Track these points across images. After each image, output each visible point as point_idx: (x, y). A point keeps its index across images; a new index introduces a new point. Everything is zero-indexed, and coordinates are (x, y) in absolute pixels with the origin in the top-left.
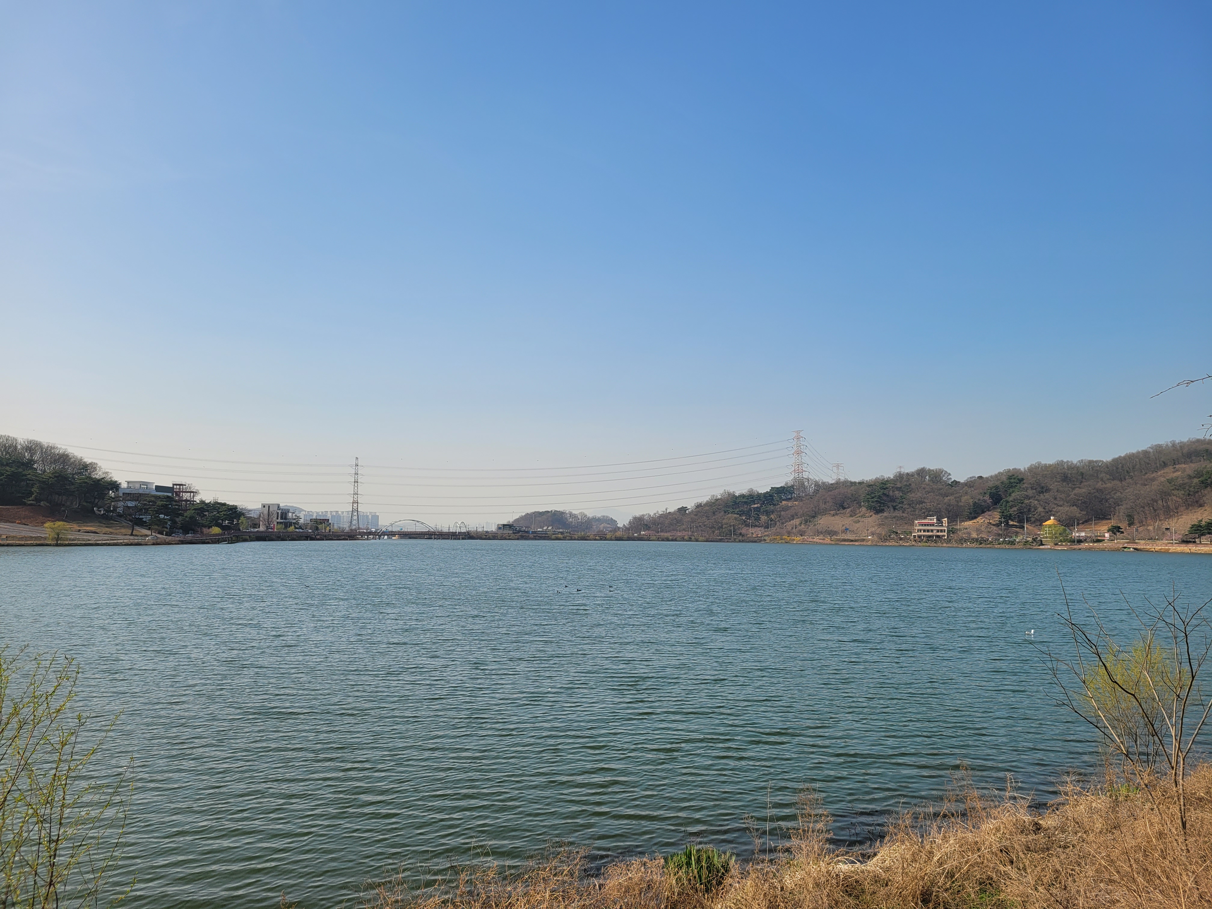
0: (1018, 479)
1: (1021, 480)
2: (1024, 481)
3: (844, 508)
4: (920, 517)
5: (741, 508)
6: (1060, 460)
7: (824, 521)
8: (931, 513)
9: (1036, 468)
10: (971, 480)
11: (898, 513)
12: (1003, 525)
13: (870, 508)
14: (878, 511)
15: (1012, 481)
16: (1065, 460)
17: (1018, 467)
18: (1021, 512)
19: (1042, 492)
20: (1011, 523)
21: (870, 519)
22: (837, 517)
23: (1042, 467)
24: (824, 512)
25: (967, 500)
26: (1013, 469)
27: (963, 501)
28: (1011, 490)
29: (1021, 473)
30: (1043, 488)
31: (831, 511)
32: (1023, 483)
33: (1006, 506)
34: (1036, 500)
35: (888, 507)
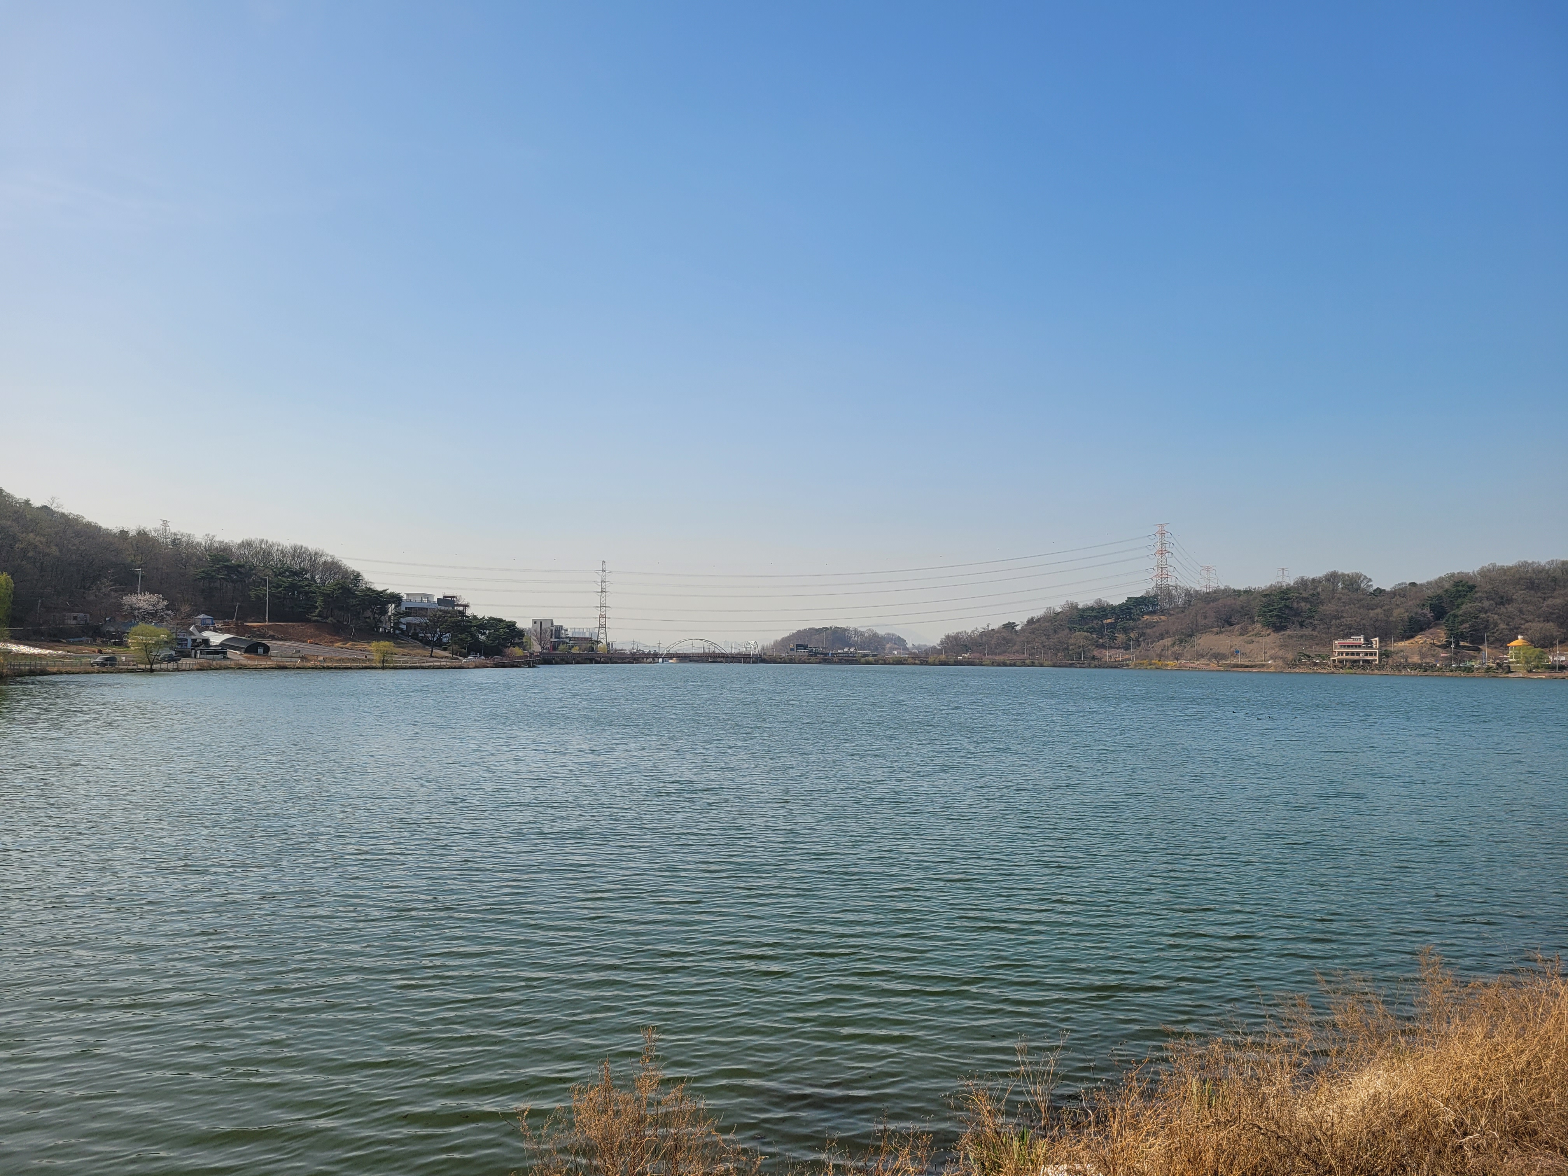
0: (1468, 586)
1: (1472, 588)
2: (1476, 589)
3: (1231, 624)
4: (1337, 636)
5: (1091, 625)
6: (1522, 560)
7: (1204, 641)
8: (1352, 631)
9: (1489, 570)
10: (1401, 587)
11: (1307, 631)
12: (1453, 646)
13: (1268, 624)
14: (1278, 629)
15: (1460, 588)
16: (1530, 561)
17: (1465, 570)
18: (1474, 629)
19: (1502, 603)
20: (1462, 644)
21: (1268, 639)
22: (1222, 636)
23: (1498, 570)
24: (1205, 629)
25: (1400, 613)
26: (1458, 573)
27: (1395, 615)
28: (1459, 601)
29: (1470, 578)
30: (1502, 598)
31: (1213, 627)
32: (1476, 592)
33: (1453, 622)
34: (1495, 614)
35: (1293, 623)
